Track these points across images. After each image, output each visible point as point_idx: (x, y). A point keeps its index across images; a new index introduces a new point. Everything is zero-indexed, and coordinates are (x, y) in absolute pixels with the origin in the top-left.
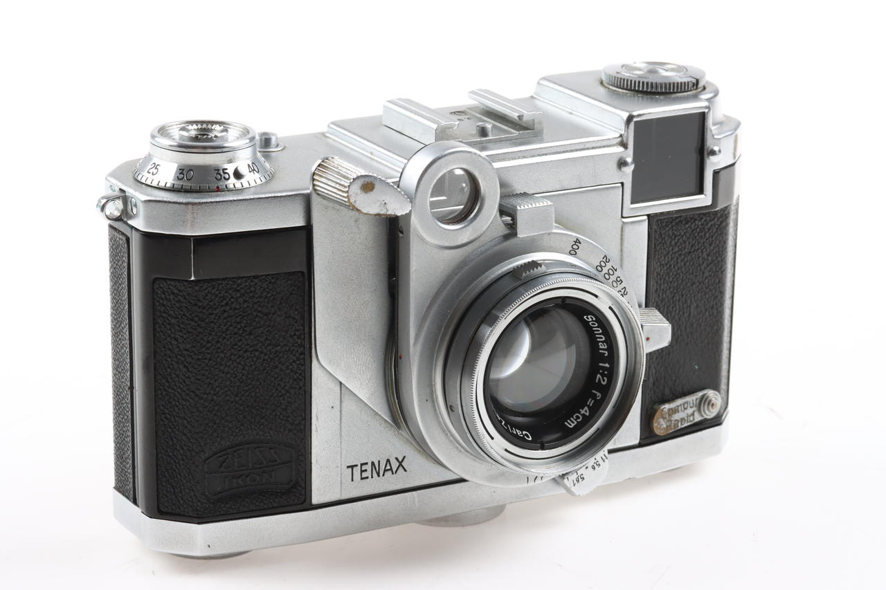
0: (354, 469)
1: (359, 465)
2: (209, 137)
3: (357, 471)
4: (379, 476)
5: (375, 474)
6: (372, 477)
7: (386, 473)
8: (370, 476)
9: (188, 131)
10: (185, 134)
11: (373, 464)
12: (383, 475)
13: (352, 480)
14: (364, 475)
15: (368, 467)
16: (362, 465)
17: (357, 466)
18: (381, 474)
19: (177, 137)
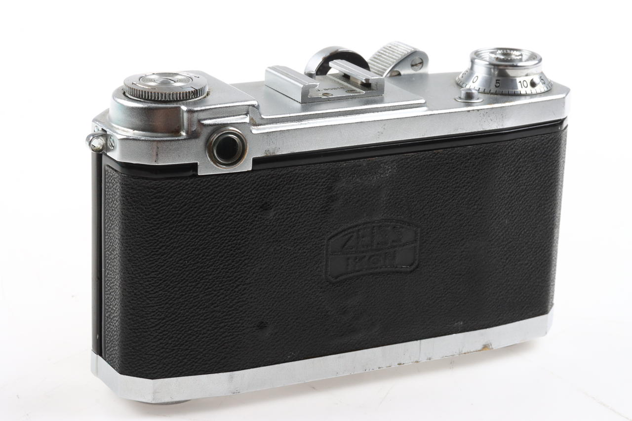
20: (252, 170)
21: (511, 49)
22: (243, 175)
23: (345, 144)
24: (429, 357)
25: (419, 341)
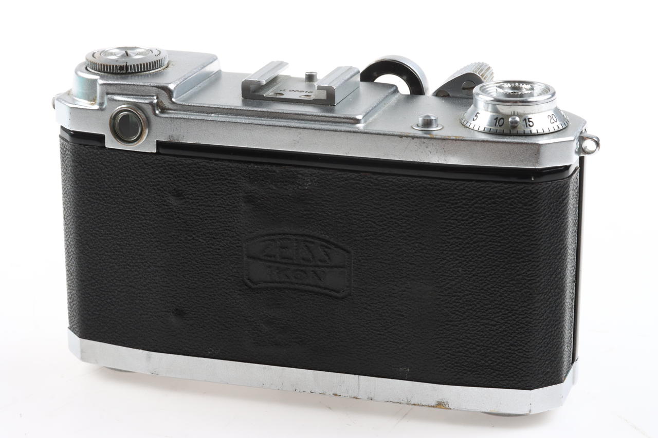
2: (519, 93)
20: (158, 153)
21: (520, 82)
22: (148, 156)
23: (256, 146)
24: (370, 396)
25: (357, 376)
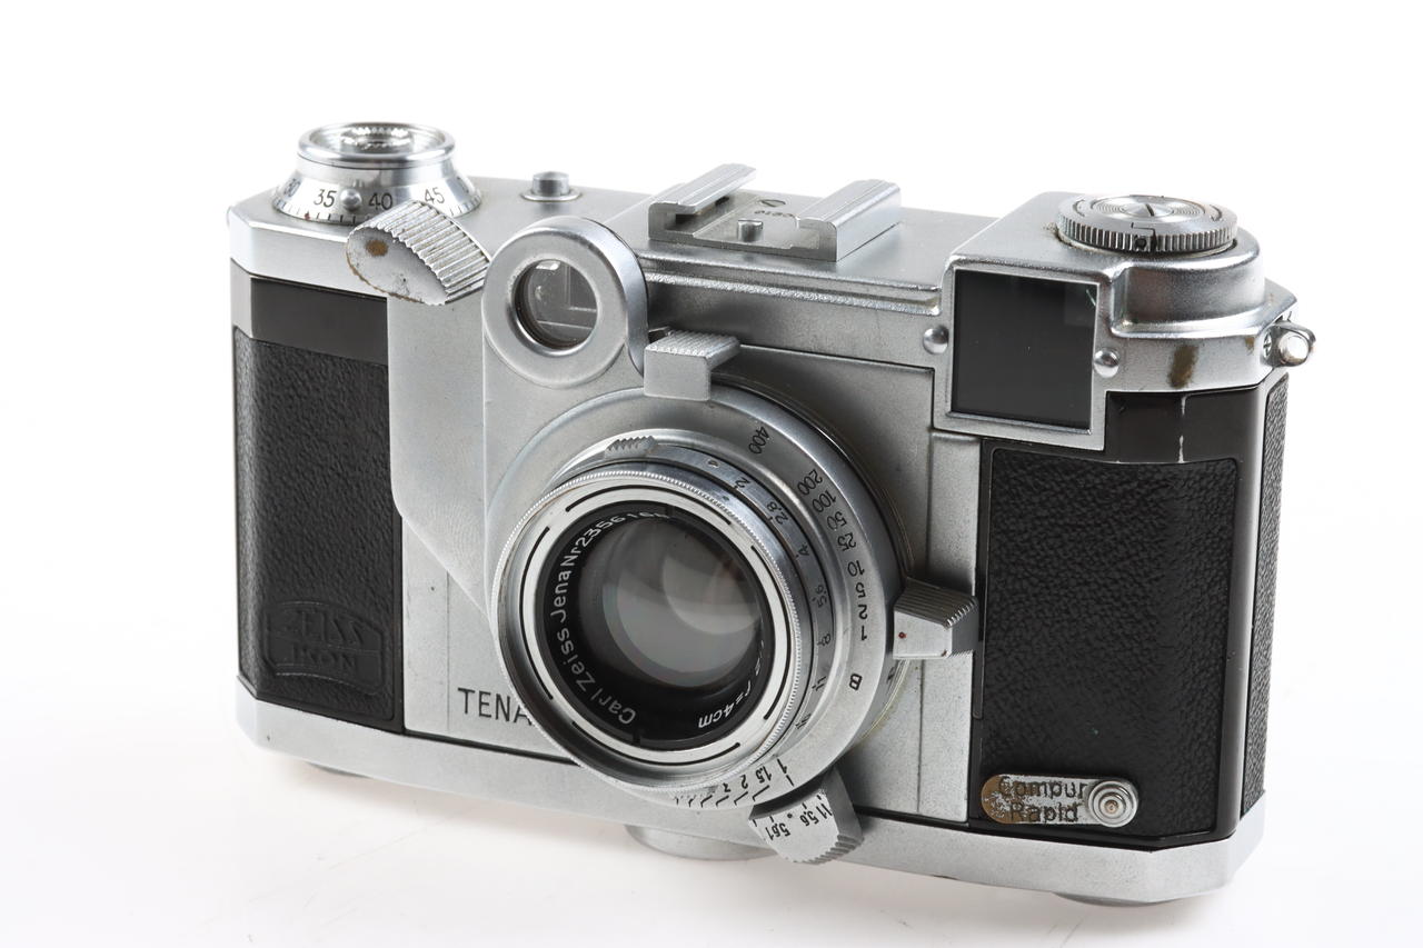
0: (470, 695)
1: (477, 693)
2: (384, 145)
3: (474, 700)
4: (507, 719)
5: (501, 715)
6: (497, 718)
7: (519, 719)
8: (494, 715)
9: (355, 137)
10: (349, 141)
11: (499, 697)
12: (515, 721)
13: (466, 712)
14: (485, 710)
15: (492, 700)
16: (481, 693)
17: (473, 692)
18: (512, 717)
19: (338, 146)
